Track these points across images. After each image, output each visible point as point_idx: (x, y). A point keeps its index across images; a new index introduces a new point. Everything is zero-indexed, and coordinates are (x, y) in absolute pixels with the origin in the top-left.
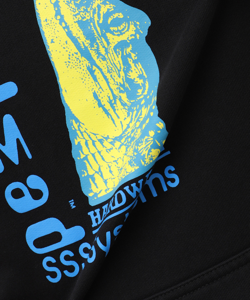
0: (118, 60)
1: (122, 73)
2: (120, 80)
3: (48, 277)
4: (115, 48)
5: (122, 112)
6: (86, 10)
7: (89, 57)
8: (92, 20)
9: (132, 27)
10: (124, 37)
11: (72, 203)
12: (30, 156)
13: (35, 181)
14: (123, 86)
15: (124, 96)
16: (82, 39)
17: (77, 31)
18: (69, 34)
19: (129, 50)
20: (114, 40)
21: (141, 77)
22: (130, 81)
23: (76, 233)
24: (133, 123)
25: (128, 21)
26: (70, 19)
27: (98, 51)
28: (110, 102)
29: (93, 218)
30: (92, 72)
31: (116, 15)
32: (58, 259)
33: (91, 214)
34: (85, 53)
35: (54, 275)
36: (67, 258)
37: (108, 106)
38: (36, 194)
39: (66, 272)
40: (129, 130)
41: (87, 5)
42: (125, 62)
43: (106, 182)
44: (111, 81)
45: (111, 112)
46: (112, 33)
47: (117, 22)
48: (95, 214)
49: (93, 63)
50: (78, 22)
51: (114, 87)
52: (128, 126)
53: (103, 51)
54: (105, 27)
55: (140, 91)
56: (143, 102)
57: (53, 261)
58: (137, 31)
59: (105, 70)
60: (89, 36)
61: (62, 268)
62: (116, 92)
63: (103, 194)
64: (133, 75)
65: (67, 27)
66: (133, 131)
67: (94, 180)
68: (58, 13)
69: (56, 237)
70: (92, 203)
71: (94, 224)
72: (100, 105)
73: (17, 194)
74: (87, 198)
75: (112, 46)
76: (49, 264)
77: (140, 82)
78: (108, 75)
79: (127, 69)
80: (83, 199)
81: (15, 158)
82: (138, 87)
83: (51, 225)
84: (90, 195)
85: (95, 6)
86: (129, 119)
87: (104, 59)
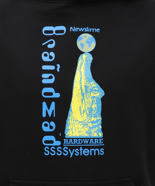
0: (91, 101)
1: (90, 105)
2: (89, 106)
3: (45, 153)
4: (91, 97)
5: (85, 115)
6: (88, 83)
7: (83, 96)
8: (89, 87)
9: (99, 93)
10: (95, 95)
11: (60, 134)
12: (54, 116)
13: (53, 124)
14: (89, 108)
15: (88, 111)
16: (84, 91)
17: (83, 88)
18: (81, 88)
19: (95, 99)
20: (92, 95)
21: (95, 108)
22: (91, 108)
23: (58, 143)
24: (88, 120)
25: (98, 92)
26: (83, 84)
28: (83, 111)
29: (65, 141)
30: (82, 101)
31: (96, 88)
32: (50, 149)
33: (65, 140)
34: (83, 95)
35: (47, 153)
36: (53, 149)
37: (82, 112)
38: (51, 127)
39: (51, 153)
40: (86, 121)
41: (89, 82)
42: (92, 102)
43: (73, 133)
44: (86, 105)
45: (82, 114)
46: (93, 93)
47: (95, 90)
48: (66, 140)
49: (84, 98)
50: (85, 85)
51: (86, 107)
52: (86, 120)
53: (88, 96)
54: (92, 90)
55: (93, 112)
56: (93, 115)
57: (48, 148)
58: (100, 95)
59: (86, 102)
60: (86, 91)
61: (50, 151)
62: (86, 109)
63: (71, 136)
64: (93, 107)
65: (81, 85)
66: (87, 122)
67: (69, 131)
68: (81, 80)
69: (52, 142)
70: (66, 137)
71: (65, 143)
72: (80, 111)
73: (46, 125)
74: (65, 135)
75: (91, 96)
76: (47, 149)
77: (94, 109)
78: (86, 104)
79: (92, 104)
81: (50, 115)
82: (93, 110)
83: (52, 138)
84: (66, 134)
85: (91, 83)
86: (87, 118)
87: (87, 99)
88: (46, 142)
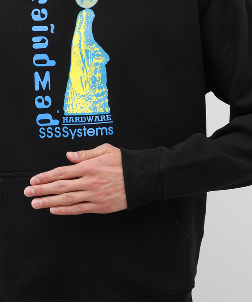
0: (93, 69)
1: (93, 74)
2: (91, 76)
3: (40, 135)
4: (94, 64)
5: (88, 87)
6: (89, 47)
7: (84, 64)
8: (90, 51)
9: (103, 59)
10: (98, 61)
11: (58, 111)
12: (50, 89)
13: (48, 99)
14: (92, 78)
15: (91, 82)
16: (84, 56)
17: (84, 53)
18: (81, 53)
19: (98, 66)
20: (95, 61)
21: (99, 77)
22: (95, 78)
23: (56, 122)
24: (91, 93)
25: (102, 56)
26: (83, 48)
27: (88, 62)
28: (85, 82)
29: (64, 120)
30: (83, 69)
31: (99, 53)
32: (46, 130)
33: (64, 118)
34: (84, 62)
35: (42, 135)
36: (50, 130)
37: (84, 83)
38: (46, 103)
39: (47, 135)
40: (89, 95)
41: (91, 45)
42: (96, 70)
43: (73, 109)
44: (88, 75)
45: (84, 86)
46: (95, 58)
47: (98, 55)
48: (65, 118)
49: (85, 66)
50: (85, 50)
51: (88, 77)
52: (89, 93)
53: (90, 63)
54: (94, 55)
55: (97, 82)
56: (97, 87)
57: (44, 129)
58: (104, 61)
59: (88, 70)
60: (87, 56)
61: (47, 133)
62: (89, 80)
63: (71, 112)
64: (97, 76)
65: (81, 50)
66: (90, 95)
67: (69, 106)
68: (80, 44)
69: (48, 121)
70: (65, 114)
71: (64, 122)
72: (81, 82)
73: (40, 101)
74: (64, 112)
75: (94, 63)
76: (42, 130)
77: (98, 79)
78: (88, 73)
79: (95, 73)
80: (62, 112)
81: (44, 88)
82: (97, 80)
83: (48, 116)
84: (66, 111)
85: (93, 47)
86: (90, 91)
87: (89, 66)
88: (41, 121)
